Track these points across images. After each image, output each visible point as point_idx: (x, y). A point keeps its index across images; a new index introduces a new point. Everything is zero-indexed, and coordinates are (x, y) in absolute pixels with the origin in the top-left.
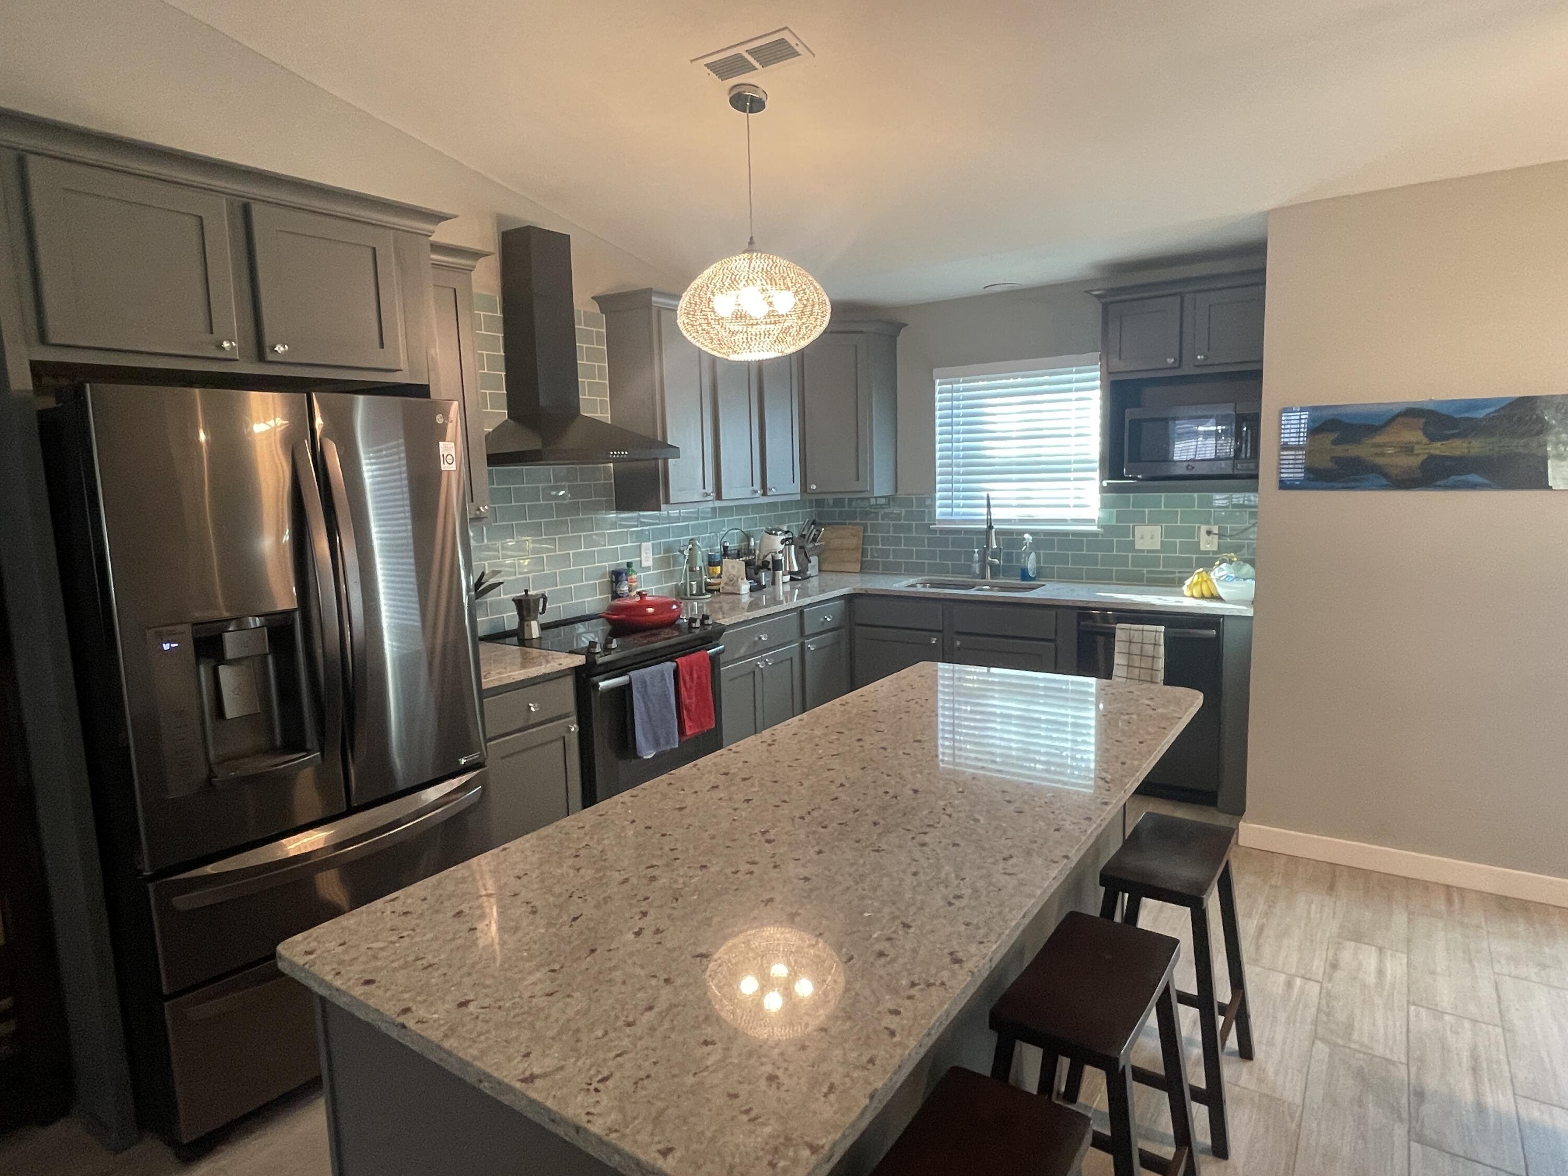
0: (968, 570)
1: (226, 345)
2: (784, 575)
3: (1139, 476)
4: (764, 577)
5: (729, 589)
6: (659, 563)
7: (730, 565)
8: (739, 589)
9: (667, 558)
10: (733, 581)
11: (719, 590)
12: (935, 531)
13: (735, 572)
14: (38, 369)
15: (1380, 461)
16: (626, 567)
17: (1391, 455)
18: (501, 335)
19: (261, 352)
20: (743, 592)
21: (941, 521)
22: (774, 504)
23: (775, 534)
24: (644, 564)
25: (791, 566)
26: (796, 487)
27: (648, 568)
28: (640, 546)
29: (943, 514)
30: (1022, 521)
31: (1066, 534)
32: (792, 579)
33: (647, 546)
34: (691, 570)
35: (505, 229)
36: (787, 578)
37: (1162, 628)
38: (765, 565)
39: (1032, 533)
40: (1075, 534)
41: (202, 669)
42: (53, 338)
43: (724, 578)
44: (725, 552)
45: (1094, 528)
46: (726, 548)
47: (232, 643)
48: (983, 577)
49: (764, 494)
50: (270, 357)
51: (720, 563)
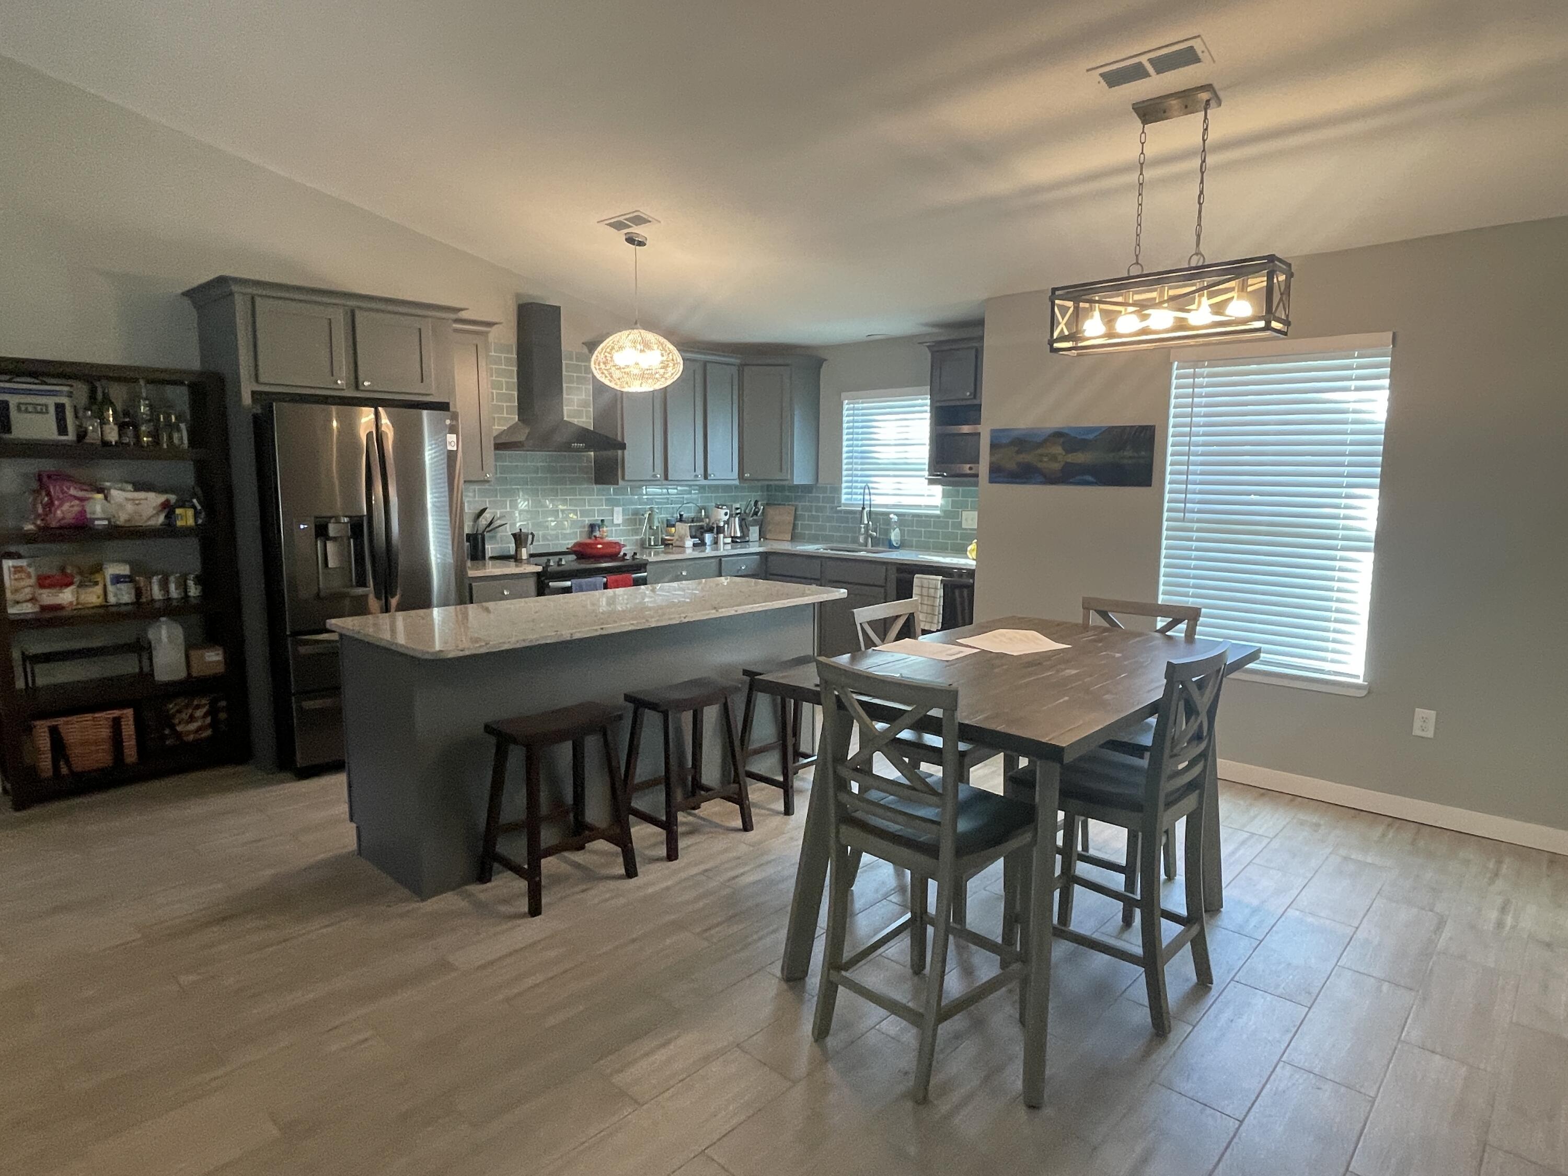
0: (855, 540)
1: (339, 382)
2: (725, 537)
3: (945, 474)
4: (708, 538)
5: (678, 543)
6: (627, 522)
7: (680, 527)
8: (684, 543)
9: (635, 519)
10: (682, 539)
11: (672, 544)
12: (840, 511)
13: (683, 532)
14: (253, 393)
15: (1039, 465)
16: (599, 522)
17: (1045, 462)
18: (515, 369)
19: (357, 385)
20: (686, 546)
21: (845, 505)
22: (717, 487)
23: (721, 508)
24: (616, 522)
25: (735, 532)
26: (735, 474)
27: (619, 525)
28: (613, 509)
29: (847, 499)
30: (895, 506)
31: (918, 516)
32: (733, 541)
33: (618, 511)
34: (650, 528)
35: (521, 302)
36: (729, 540)
37: (940, 578)
38: (710, 530)
39: (896, 514)
40: (927, 516)
41: (319, 542)
42: (262, 380)
43: (676, 538)
44: (681, 519)
45: (938, 512)
46: (681, 516)
47: (332, 530)
48: (866, 546)
49: (706, 477)
50: (362, 388)
51: (674, 526)
